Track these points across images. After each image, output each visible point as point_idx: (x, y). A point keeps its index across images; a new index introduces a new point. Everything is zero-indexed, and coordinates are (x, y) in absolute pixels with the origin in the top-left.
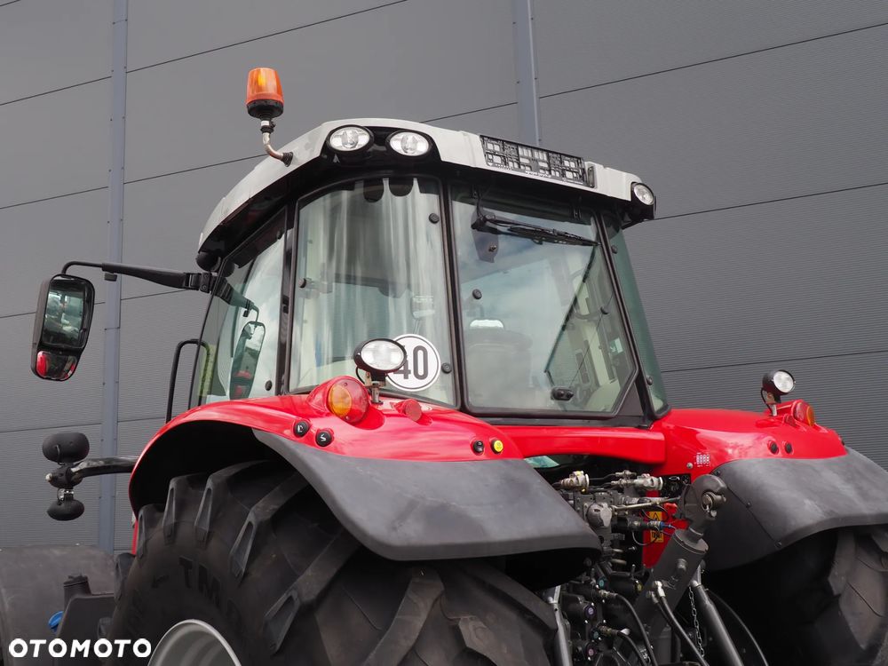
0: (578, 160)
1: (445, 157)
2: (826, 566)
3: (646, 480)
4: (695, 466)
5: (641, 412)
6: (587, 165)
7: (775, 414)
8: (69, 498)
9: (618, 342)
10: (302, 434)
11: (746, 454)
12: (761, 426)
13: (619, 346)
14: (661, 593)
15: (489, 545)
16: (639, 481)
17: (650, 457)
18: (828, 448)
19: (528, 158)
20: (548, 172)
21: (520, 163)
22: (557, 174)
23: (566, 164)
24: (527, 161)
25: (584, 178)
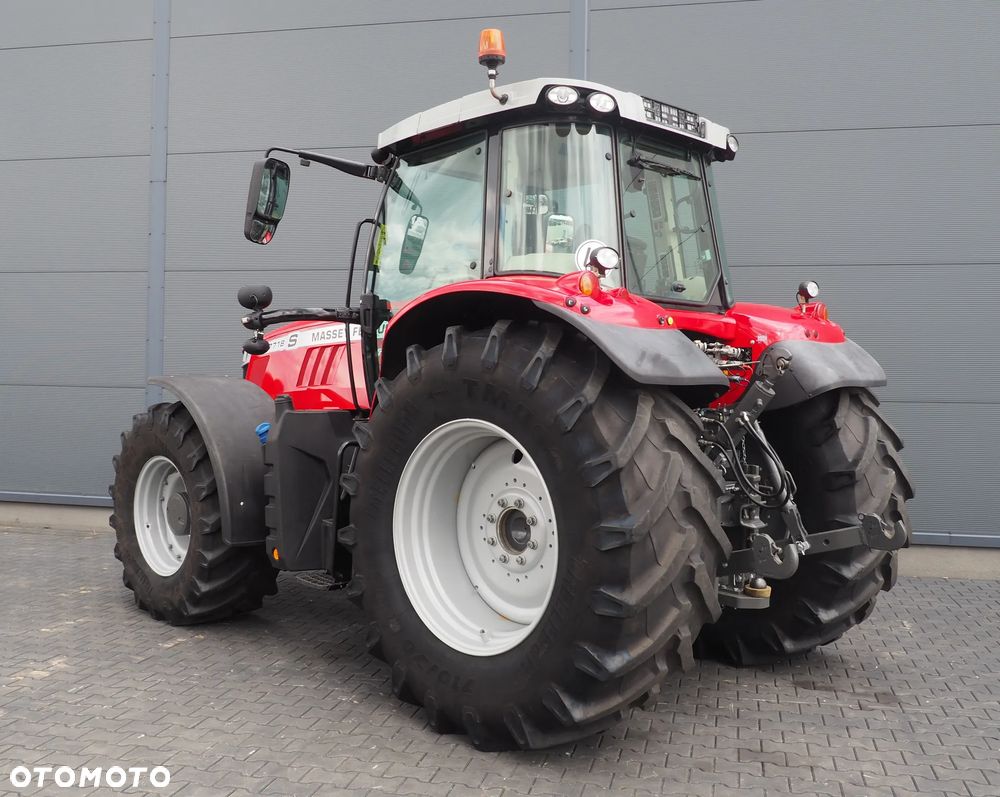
0: (695, 116)
1: (623, 114)
2: (833, 411)
3: (729, 350)
4: (756, 342)
5: (720, 304)
6: (701, 119)
7: (804, 311)
8: (260, 337)
9: (708, 252)
10: (571, 306)
11: (788, 337)
12: (796, 318)
13: (708, 255)
14: (747, 419)
16: (724, 350)
17: (731, 335)
18: (834, 336)
19: (666, 113)
20: (677, 125)
21: (662, 118)
22: (683, 126)
23: (688, 118)
24: (666, 116)
25: (699, 130)
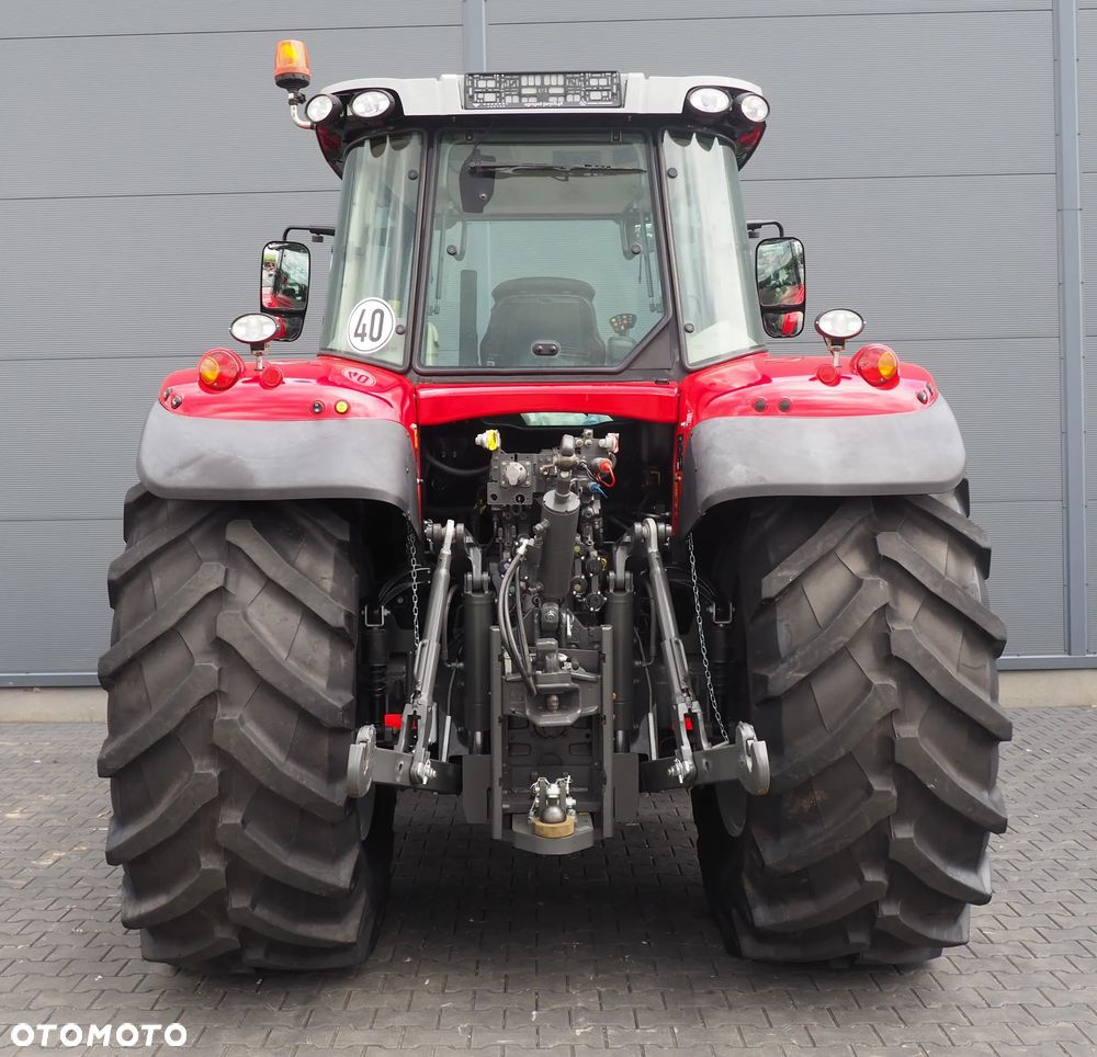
0: (612, 74)
4: (686, 424)
15: (253, 491)
19: (534, 86)
20: (561, 99)
21: (521, 96)
22: (577, 98)
23: (593, 82)
24: (533, 91)
25: (618, 96)
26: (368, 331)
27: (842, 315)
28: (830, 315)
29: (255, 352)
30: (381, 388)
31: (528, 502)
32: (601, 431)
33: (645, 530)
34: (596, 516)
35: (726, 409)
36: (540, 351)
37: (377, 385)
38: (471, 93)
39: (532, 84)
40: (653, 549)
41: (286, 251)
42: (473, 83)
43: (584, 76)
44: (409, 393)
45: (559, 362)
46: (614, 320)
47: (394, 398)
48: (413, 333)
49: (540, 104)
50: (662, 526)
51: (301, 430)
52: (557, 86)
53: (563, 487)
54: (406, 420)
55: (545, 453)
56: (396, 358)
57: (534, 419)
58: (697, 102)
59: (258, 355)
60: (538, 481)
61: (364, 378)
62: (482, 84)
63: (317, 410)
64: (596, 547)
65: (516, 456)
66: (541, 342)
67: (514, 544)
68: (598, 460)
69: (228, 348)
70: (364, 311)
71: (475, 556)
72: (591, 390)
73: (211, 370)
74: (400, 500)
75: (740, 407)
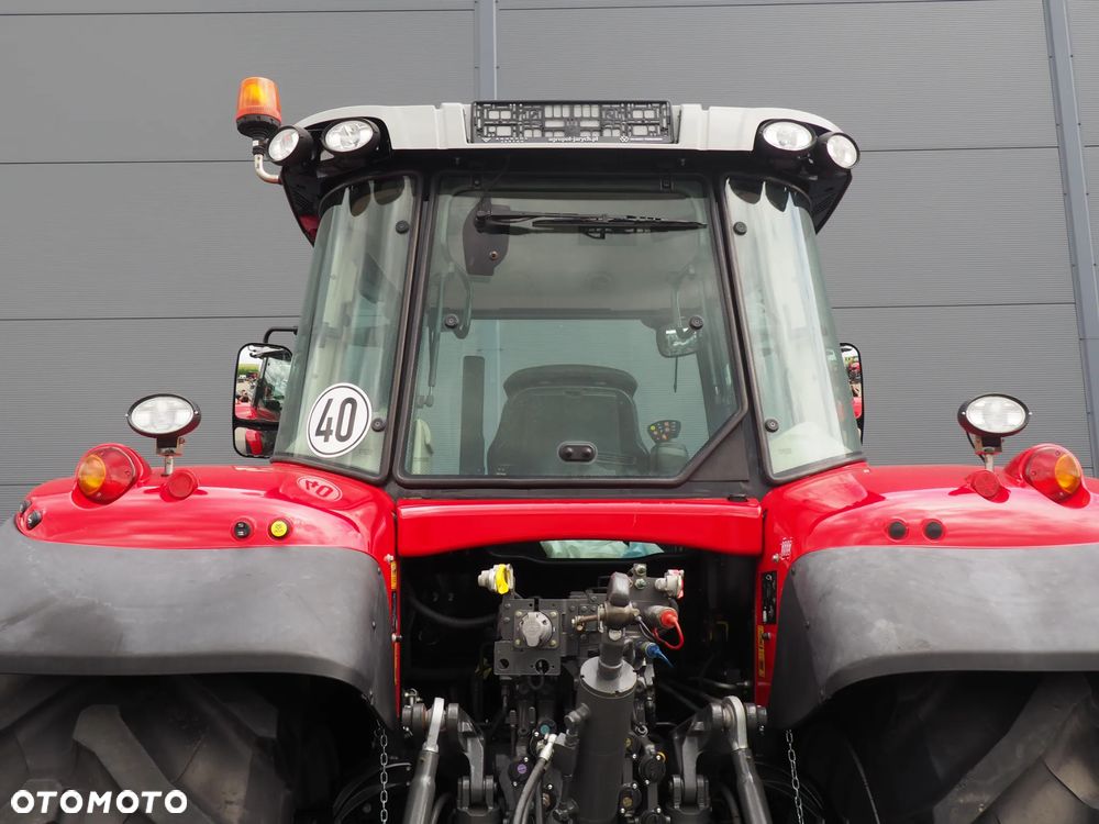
0: (661, 105)
4: (780, 558)
6: (676, 109)
19: (561, 119)
20: (596, 134)
21: (543, 130)
22: (616, 133)
23: (637, 115)
24: (559, 124)
25: (671, 129)
26: (334, 427)
27: (998, 404)
28: (980, 403)
29: (164, 450)
30: (348, 503)
31: (554, 671)
32: (656, 567)
33: (727, 714)
34: (649, 688)
35: (838, 537)
36: (569, 454)
37: (343, 499)
38: (479, 126)
39: (559, 116)
40: (741, 745)
41: (270, 359)
42: (482, 114)
43: (625, 108)
44: (387, 511)
45: (596, 471)
46: (653, 428)
47: (362, 519)
48: (395, 429)
49: (570, 139)
50: (752, 710)
51: (214, 563)
52: (590, 119)
53: (612, 654)
54: (376, 550)
55: (577, 598)
56: (371, 464)
57: (557, 548)
58: (772, 137)
59: (167, 455)
60: (569, 640)
61: (326, 490)
62: (494, 115)
63: (241, 533)
64: (652, 740)
65: (537, 602)
66: (572, 443)
67: (532, 735)
68: (657, 609)
69: (122, 442)
70: (330, 401)
71: (475, 751)
72: (639, 510)
73: (94, 474)
74: (356, 674)
75: (856, 536)
